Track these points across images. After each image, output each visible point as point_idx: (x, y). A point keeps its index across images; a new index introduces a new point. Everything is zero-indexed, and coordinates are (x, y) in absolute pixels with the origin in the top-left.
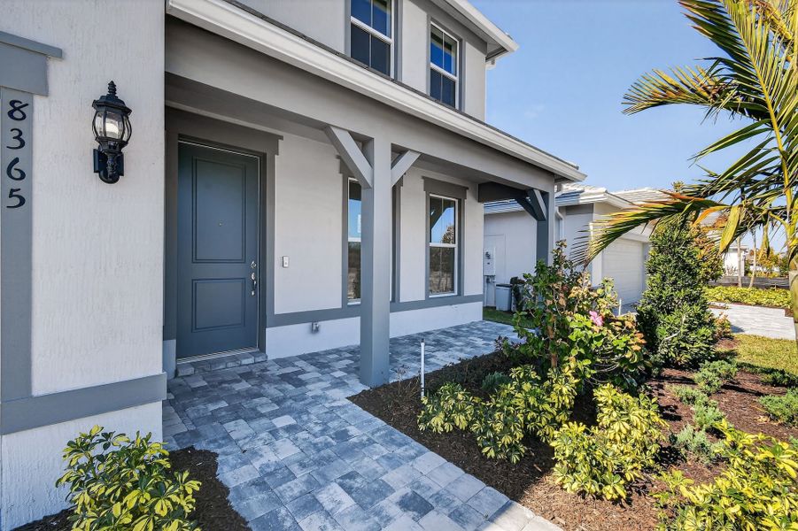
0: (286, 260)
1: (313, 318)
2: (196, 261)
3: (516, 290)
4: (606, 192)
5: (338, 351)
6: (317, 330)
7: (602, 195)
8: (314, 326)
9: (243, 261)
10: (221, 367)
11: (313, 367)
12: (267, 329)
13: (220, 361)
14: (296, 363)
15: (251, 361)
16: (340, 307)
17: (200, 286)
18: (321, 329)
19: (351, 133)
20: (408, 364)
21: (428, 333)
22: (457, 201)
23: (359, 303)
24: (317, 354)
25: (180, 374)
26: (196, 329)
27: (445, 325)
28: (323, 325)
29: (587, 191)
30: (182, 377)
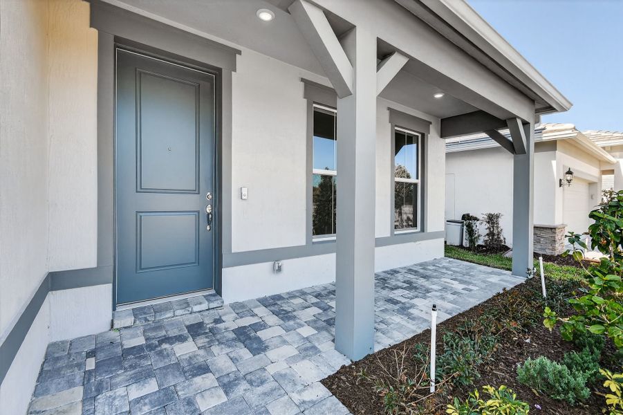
0: (245, 191)
1: (275, 257)
2: (140, 189)
3: (469, 226)
4: (574, 128)
5: (303, 294)
6: (280, 269)
7: (570, 132)
8: (277, 265)
9: (197, 191)
10: (169, 315)
11: (275, 318)
12: (224, 270)
13: (167, 308)
14: (256, 311)
15: (204, 306)
16: (304, 244)
17: (146, 218)
18: (284, 268)
19: (328, 15)
20: (387, 317)
21: (395, 272)
22: (420, 135)
23: (334, 238)
24: (279, 297)
25: (115, 327)
26: (141, 269)
27: (409, 263)
28: (285, 263)
29: (549, 128)
30: (119, 330)
